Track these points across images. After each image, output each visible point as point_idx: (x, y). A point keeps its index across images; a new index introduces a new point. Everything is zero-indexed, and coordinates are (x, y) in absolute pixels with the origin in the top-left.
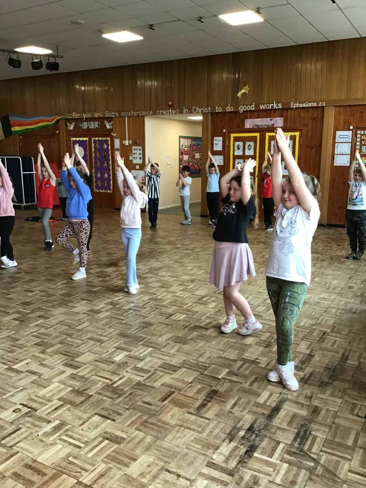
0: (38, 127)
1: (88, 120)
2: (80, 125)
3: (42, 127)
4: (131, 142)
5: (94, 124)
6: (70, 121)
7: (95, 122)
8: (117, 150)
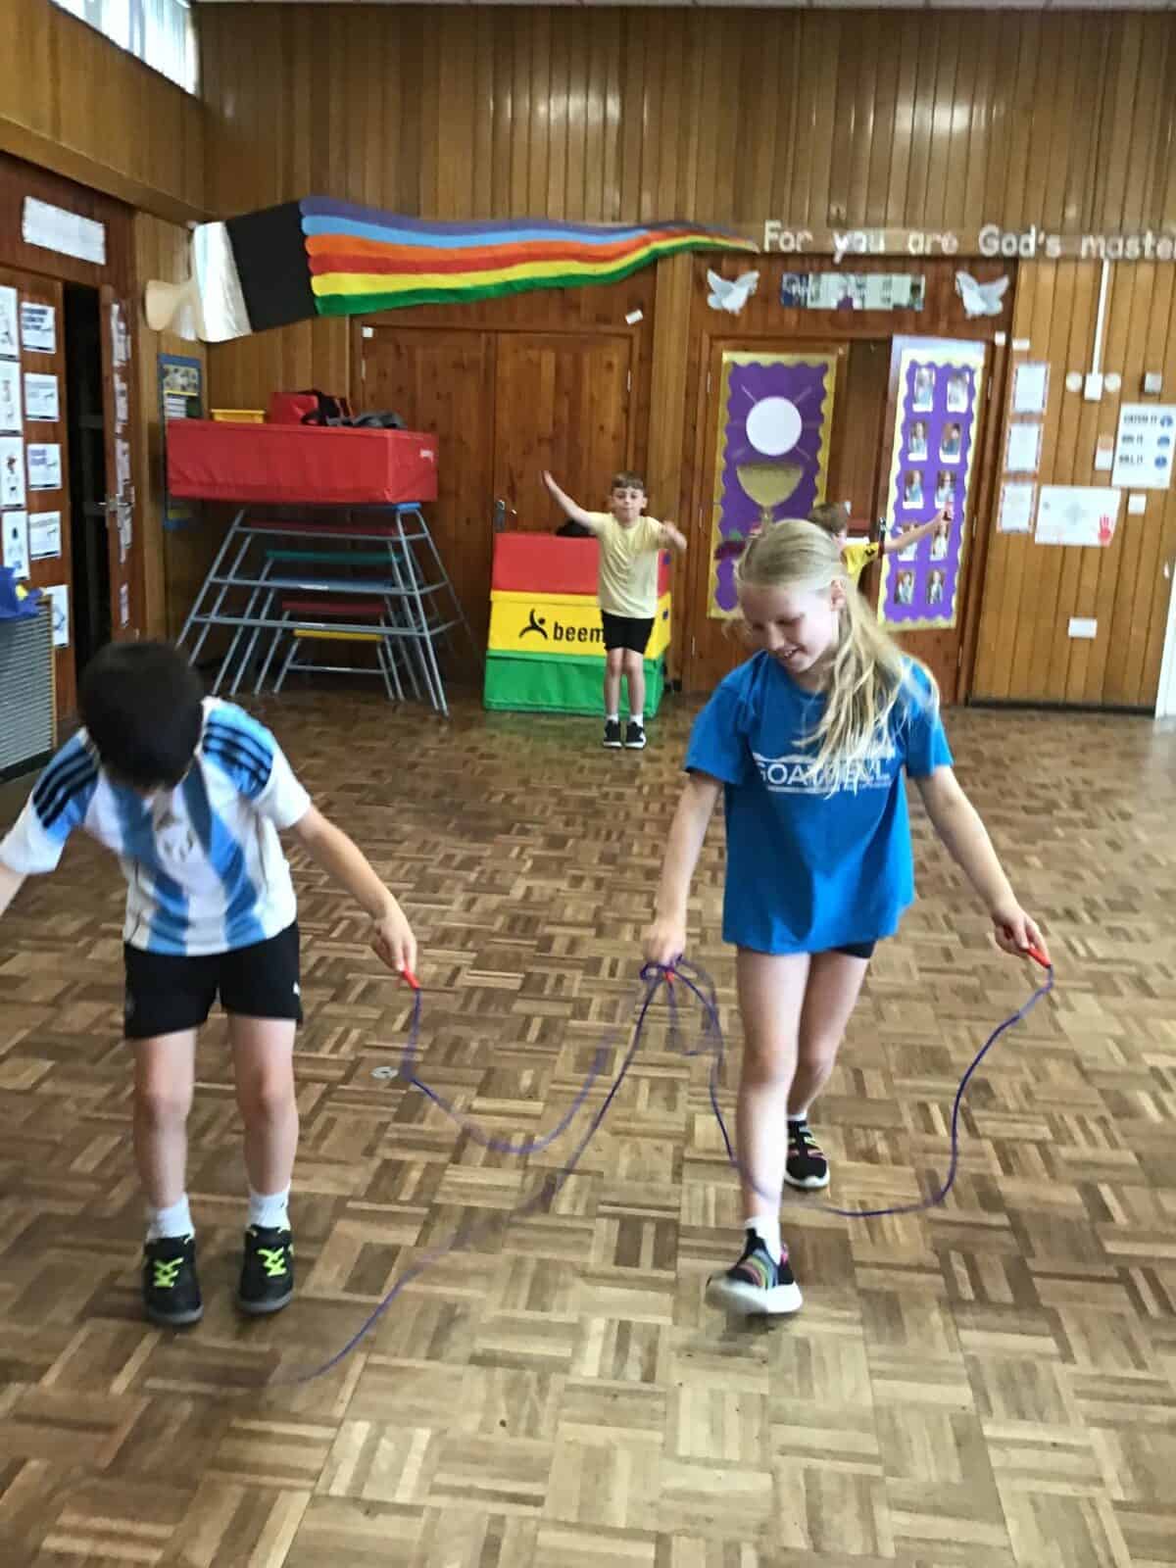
0: (509, 284)
1: (856, 263)
2: (795, 289)
3: (530, 288)
4: (1114, 383)
5: (888, 285)
6: (729, 263)
7: (896, 279)
8: (1025, 418)
